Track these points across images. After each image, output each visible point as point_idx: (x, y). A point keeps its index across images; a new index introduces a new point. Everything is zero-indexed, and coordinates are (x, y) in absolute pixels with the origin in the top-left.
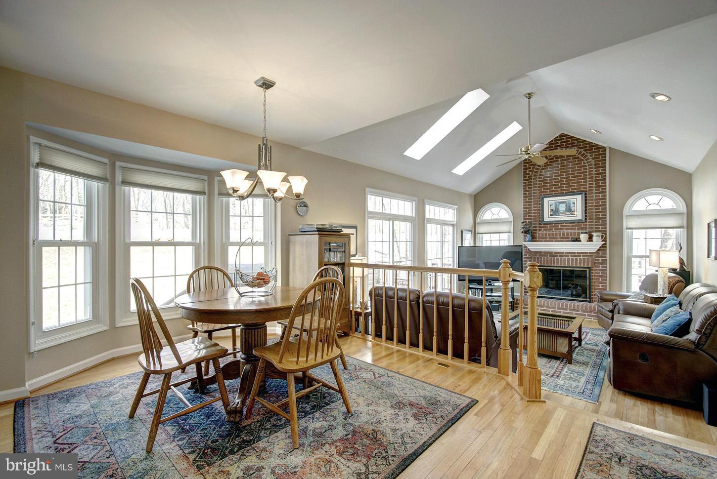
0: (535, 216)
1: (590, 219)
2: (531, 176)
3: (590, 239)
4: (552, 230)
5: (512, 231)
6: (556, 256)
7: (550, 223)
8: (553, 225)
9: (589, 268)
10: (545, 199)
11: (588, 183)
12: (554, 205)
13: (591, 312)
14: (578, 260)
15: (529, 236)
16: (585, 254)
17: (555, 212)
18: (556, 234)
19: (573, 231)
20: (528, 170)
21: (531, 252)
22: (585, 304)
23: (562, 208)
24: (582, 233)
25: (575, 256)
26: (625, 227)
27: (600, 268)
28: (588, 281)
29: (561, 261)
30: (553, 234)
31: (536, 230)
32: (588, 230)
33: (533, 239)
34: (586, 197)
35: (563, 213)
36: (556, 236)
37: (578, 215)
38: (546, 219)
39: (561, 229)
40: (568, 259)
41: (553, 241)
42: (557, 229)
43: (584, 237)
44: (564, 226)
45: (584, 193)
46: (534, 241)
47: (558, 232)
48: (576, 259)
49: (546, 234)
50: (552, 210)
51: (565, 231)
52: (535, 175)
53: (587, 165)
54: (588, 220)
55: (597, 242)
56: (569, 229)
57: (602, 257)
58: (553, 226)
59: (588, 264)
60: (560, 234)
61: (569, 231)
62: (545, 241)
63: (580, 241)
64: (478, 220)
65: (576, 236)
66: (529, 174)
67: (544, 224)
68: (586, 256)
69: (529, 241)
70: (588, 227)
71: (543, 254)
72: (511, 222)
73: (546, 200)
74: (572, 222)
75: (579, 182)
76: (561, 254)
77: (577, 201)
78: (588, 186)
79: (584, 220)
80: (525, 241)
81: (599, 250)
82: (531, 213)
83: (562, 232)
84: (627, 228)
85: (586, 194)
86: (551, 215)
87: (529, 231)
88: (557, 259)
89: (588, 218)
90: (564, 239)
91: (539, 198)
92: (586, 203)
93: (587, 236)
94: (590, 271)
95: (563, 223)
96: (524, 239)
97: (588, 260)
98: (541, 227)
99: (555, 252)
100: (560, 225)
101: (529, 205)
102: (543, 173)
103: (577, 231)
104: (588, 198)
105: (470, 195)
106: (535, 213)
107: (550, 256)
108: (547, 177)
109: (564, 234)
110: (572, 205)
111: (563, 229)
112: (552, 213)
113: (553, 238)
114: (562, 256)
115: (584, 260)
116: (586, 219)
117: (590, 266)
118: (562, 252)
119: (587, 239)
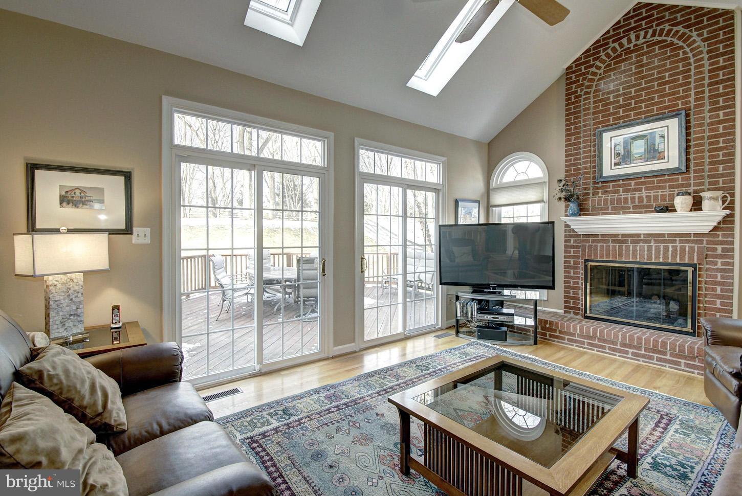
0: (585, 168)
1: (697, 165)
2: (580, 96)
3: (697, 205)
4: (618, 192)
5: (546, 198)
6: (626, 242)
7: (615, 179)
8: (621, 182)
9: (694, 266)
10: (604, 135)
11: (693, 92)
12: (622, 144)
13: (693, 358)
14: (671, 249)
15: (573, 206)
16: (684, 237)
17: (624, 157)
18: (626, 199)
19: (660, 193)
20: (574, 86)
21: (578, 236)
22: (681, 338)
23: (638, 148)
24: (678, 195)
25: (663, 242)
27: (720, 266)
28: (690, 288)
29: (635, 251)
30: (619, 200)
31: (588, 194)
32: (691, 189)
33: (582, 210)
34: (688, 122)
35: (641, 158)
36: (624, 203)
37: (673, 159)
38: (608, 170)
39: (635, 190)
40: (650, 248)
41: (619, 213)
42: (629, 191)
43: (682, 202)
44: (643, 183)
45: (683, 113)
46: (584, 215)
47: (629, 195)
48: (666, 249)
49: (606, 201)
50: (619, 154)
51: (644, 194)
52: (586, 93)
53: (690, 55)
54: (692, 168)
55: (712, 212)
56: (653, 188)
57: (723, 243)
58: (619, 186)
59: (691, 258)
60: (633, 199)
61: (652, 193)
62: (603, 214)
63: (675, 211)
64: (493, 184)
65: (666, 203)
66: (576, 92)
67: (603, 183)
68: (687, 242)
69: (574, 215)
70: (692, 182)
71: (600, 238)
72: (545, 182)
73: (606, 136)
74: (658, 174)
75: (673, 94)
76: (635, 238)
77: (670, 130)
78: (692, 99)
79: (684, 169)
80: (566, 216)
81: (715, 228)
82: (580, 164)
83: (637, 195)
85: (687, 115)
86: (616, 164)
87: (572, 196)
88: (628, 248)
89: (692, 163)
90: (641, 207)
91: (594, 135)
92: (688, 134)
93: (689, 200)
94: (694, 273)
95: (641, 178)
96: (566, 211)
97: (692, 249)
98: (598, 188)
99: (623, 235)
100: (633, 183)
101: (575, 149)
102: (602, 86)
103: (667, 192)
104: (693, 123)
106: (585, 163)
107: (613, 242)
108: (608, 93)
109: (641, 198)
110: (658, 140)
111: (640, 190)
112: (617, 160)
113: (620, 208)
114: (638, 242)
115: (683, 250)
116: (688, 166)
117: (695, 262)
118: (639, 235)
119: (690, 207)
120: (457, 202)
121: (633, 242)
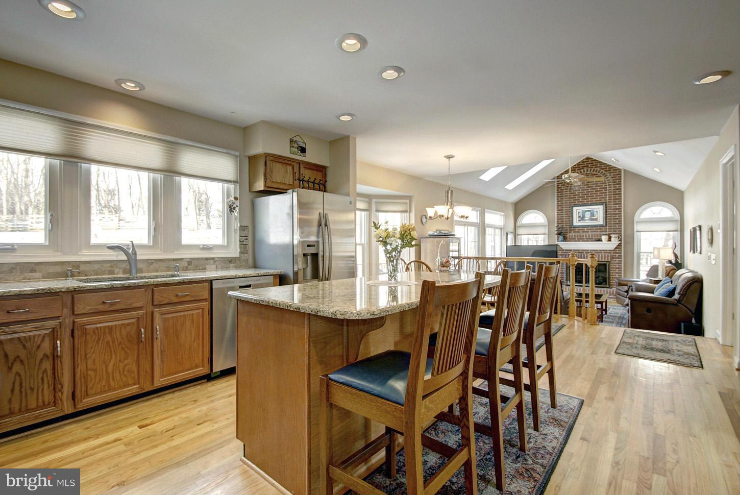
0: (566, 221)
1: (609, 224)
2: (563, 190)
3: (610, 239)
4: (580, 232)
5: (547, 232)
6: (583, 253)
7: (579, 227)
8: (581, 228)
9: (609, 262)
10: (574, 208)
11: (608, 196)
12: (581, 213)
13: (610, 295)
15: (561, 237)
16: (605, 251)
17: (582, 218)
19: (596, 234)
20: (560, 185)
21: (563, 250)
22: (606, 289)
23: (588, 215)
24: (603, 235)
25: (598, 253)
26: (635, 230)
27: (617, 262)
28: (607, 274)
30: (580, 236)
31: (567, 232)
32: (608, 233)
33: (565, 239)
34: (606, 207)
35: (589, 219)
36: (582, 237)
37: (601, 221)
38: (576, 223)
41: (580, 241)
42: (584, 232)
43: (604, 238)
44: (590, 229)
45: (605, 204)
46: (566, 241)
47: (584, 234)
48: (599, 255)
49: (575, 235)
50: (580, 217)
51: (590, 234)
52: (566, 189)
53: (607, 182)
54: (608, 225)
55: (615, 242)
57: (618, 253)
58: (580, 230)
59: (608, 259)
60: (586, 235)
61: (593, 233)
62: (574, 241)
63: (602, 241)
64: (518, 224)
65: (599, 237)
66: (561, 188)
67: (573, 227)
68: (606, 253)
69: (562, 241)
70: (608, 230)
72: (546, 226)
73: (575, 209)
74: (595, 226)
75: (601, 196)
77: (599, 210)
78: (607, 199)
79: (605, 225)
80: (558, 241)
81: (616, 248)
82: (563, 219)
83: (587, 234)
84: (637, 231)
85: (606, 205)
86: (579, 221)
87: (561, 233)
88: (584, 255)
89: (608, 223)
90: (589, 239)
91: (570, 207)
92: (606, 212)
93: (607, 237)
94: (609, 264)
95: (589, 227)
96: (558, 239)
97: (608, 255)
98: (571, 230)
99: (582, 250)
100: (586, 229)
101: (561, 212)
102: (573, 188)
103: (599, 233)
104: (608, 208)
105: (512, 203)
106: (566, 219)
107: (578, 253)
108: (576, 191)
109: (589, 236)
110: (595, 213)
111: (588, 232)
112: (579, 219)
113: (581, 239)
114: (588, 253)
115: (605, 255)
116: (606, 224)
117: (609, 260)
118: (588, 250)
119: (607, 240)
120: (507, 234)
121: (586, 253)
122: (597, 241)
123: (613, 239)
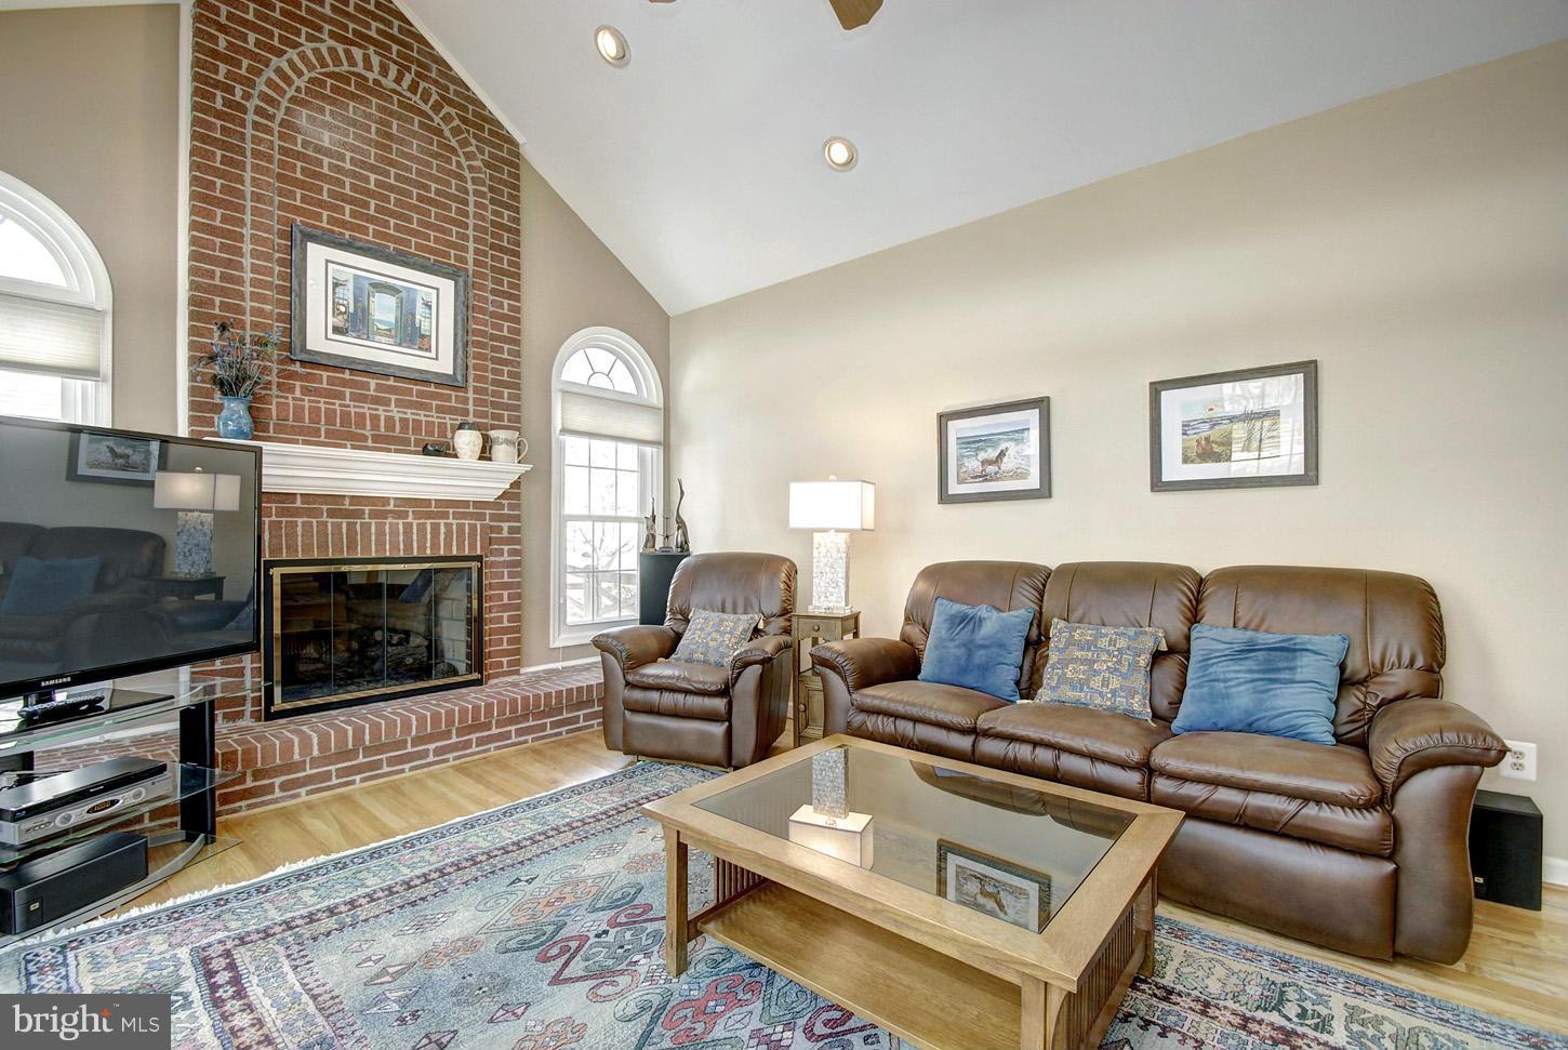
0: (257, 313)
1: (477, 379)
2: (243, 108)
3: (485, 454)
4: (341, 396)
5: (106, 366)
6: (360, 514)
7: (333, 364)
8: (347, 375)
9: (479, 559)
10: (310, 248)
11: (470, 245)
12: (350, 286)
14: (443, 530)
15: (234, 409)
16: (457, 507)
17: (356, 319)
18: (361, 417)
19: (423, 417)
20: (221, 67)
23: (384, 310)
24: (457, 427)
25: (429, 515)
26: (557, 424)
27: (506, 557)
29: (380, 534)
30: (345, 416)
31: (271, 384)
34: (467, 296)
35: (388, 333)
36: (358, 426)
37: (444, 356)
38: (319, 338)
39: (377, 401)
40: (408, 527)
41: (342, 447)
42: (361, 398)
43: (467, 441)
44: (393, 390)
45: (463, 276)
47: (366, 409)
48: (436, 528)
49: (313, 410)
50: (342, 309)
51: (396, 413)
52: (259, 112)
53: (468, 175)
54: (472, 381)
55: (506, 467)
56: (411, 405)
57: (508, 518)
58: (344, 383)
59: (472, 546)
60: (374, 419)
61: (409, 414)
62: (306, 443)
63: (456, 456)
66: (229, 89)
67: (306, 366)
68: (464, 516)
70: (471, 407)
71: (298, 503)
72: (98, 309)
73: (314, 254)
74: (422, 378)
75: (442, 230)
76: (379, 507)
77: (437, 297)
78: (470, 256)
79: (459, 380)
81: (505, 495)
82: (241, 296)
83: (381, 412)
84: (564, 431)
85: (466, 283)
86: (336, 330)
88: (366, 528)
89: (472, 372)
90: (391, 440)
91: (283, 235)
93: (477, 439)
94: (480, 570)
95: (388, 376)
97: (473, 528)
98: (293, 375)
99: (355, 499)
100: (373, 383)
101: (224, 248)
102: (303, 122)
103: (436, 418)
104: (474, 302)
106: (258, 298)
107: (332, 513)
108: (319, 150)
109: (389, 420)
110: (420, 309)
111: (387, 403)
112: (340, 321)
113: (346, 434)
114: (383, 515)
115: (461, 528)
116: (465, 378)
117: (479, 553)
118: (385, 501)
119: (476, 453)
121: (373, 514)
122: (425, 452)
123: (500, 451)
